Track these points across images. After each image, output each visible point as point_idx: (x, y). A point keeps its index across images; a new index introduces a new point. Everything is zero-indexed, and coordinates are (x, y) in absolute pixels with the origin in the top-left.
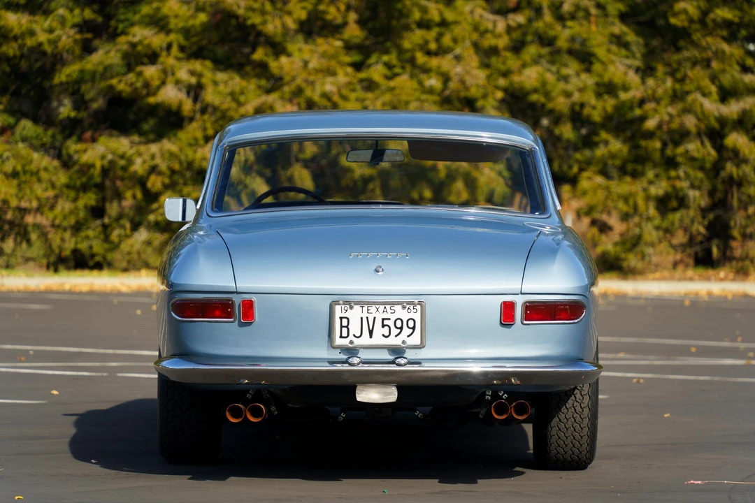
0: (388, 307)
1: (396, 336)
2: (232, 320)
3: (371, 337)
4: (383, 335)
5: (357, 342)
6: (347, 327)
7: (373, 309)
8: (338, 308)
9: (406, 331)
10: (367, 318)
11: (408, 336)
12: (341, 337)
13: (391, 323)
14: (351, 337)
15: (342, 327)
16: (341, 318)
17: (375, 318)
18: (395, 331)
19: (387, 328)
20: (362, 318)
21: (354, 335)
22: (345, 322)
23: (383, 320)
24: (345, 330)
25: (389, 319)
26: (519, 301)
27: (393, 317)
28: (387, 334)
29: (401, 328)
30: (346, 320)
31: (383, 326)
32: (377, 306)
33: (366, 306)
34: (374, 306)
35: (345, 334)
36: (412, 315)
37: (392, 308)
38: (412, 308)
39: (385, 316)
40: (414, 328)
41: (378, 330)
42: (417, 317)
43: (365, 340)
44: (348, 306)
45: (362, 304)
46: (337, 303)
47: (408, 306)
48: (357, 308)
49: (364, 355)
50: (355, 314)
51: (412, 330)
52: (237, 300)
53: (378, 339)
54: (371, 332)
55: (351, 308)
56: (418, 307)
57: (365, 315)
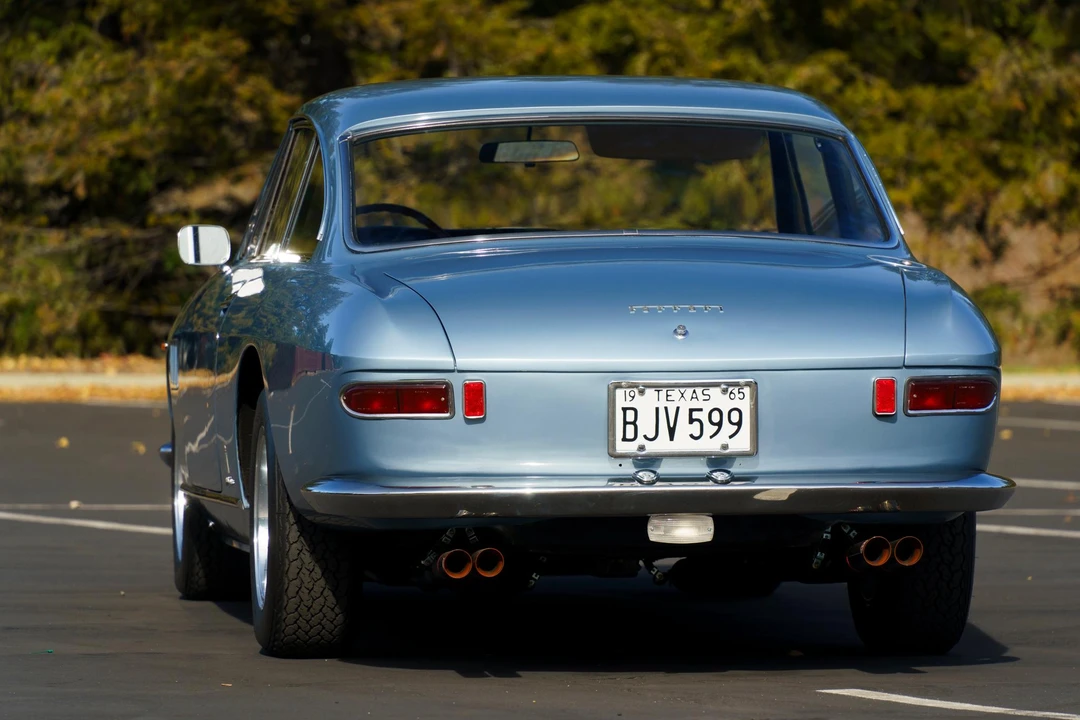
0: (699, 390)
1: (711, 437)
2: (447, 415)
3: (672, 439)
4: (692, 436)
5: (652, 448)
6: (634, 423)
7: (675, 394)
8: (619, 393)
9: (728, 429)
10: (666, 408)
11: (731, 437)
12: (624, 439)
13: (703, 416)
14: (640, 440)
15: (626, 423)
16: (625, 410)
17: (678, 408)
18: (709, 429)
19: (697, 424)
20: (657, 409)
21: (645, 437)
22: (630, 416)
23: (691, 411)
24: (630, 429)
25: (701, 410)
26: (901, 379)
27: (707, 407)
28: (697, 434)
29: (720, 424)
30: (633, 412)
31: (691, 421)
32: (682, 390)
33: (665, 390)
34: (677, 390)
35: (630, 434)
36: (736, 404)
37: (705, 392)
38: (736, 391)
39: (695, 404)
40: (739, 424)
41: (684, 428)
42: (746, 406)
43: (662, 445)
44: (636, 390)
45: (658, 387)
46: (618, 386)
47: (730, 389)
48: (650, 392)
49: (665, 469)
50: (647, 404)
51: (736, 427)
52: (457, 383)
53: (683, 443)
54: (672, 432)
55: (642, 392)
56: (747, 390)
57: (661, 405)
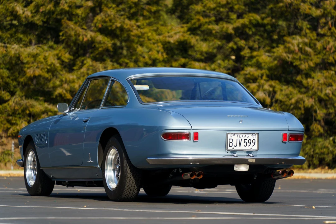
0: (246, 135)
1: (249, 146)
2: (189, 140)
3: (240, 146)
5: (236, 148)
6: (232, 142)
7: (241, 136)
8: (229, 135)
9: (252, 144)
11: (253, 146)
12: (230, 146)
13: (247, 141)
14: (233, 147)
15: (230, 142)
16: (230, 139)
17: (242, 139)
18: (248, 144)
19: (245, 143)
22: (231, 141)
23: (244, 140)
24: (231, 144)
26: (288, 133)
27: (248, 139)
28: (245, 145)
29: (250, 143)
30: (232, 140)
31: (244, 142)
32: (243, 135)
33: (239, 135)
35: (231, 145)
36: (254, 138)
37: (248, 135)
38: (254, 135)
39: (245, 138)
40: (255, 143)
41: (243, 144)
42: (256, 139)
43: (238, 148)
45: (237, 134)
46: (229, 134)
47: (253, 135)
48: (236, 135)
49: (238, 153)
50: (235, 138)
52: (192, 132)
53: (242, 147)
54: (240, 144)
55: (234, 135)
56: (257, 135)
57: (238, 138)
